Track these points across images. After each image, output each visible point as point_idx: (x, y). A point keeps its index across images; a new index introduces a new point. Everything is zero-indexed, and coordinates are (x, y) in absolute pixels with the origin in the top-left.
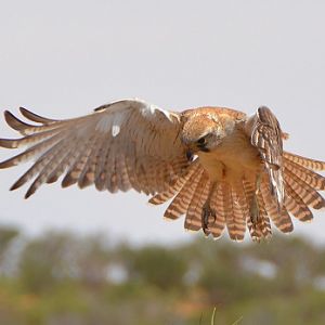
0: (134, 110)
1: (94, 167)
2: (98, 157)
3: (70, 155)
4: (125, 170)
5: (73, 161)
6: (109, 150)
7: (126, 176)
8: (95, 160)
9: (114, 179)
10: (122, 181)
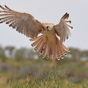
0: (31, 18)
1: (17, 26)
2: (19, 24)
3: (13, 20)
4: (24, 29)
5: (13, 22)
6: (22, 23)
7: (23, 31)
8: (18, 24)
9: (21, 30)
10: (22, 31)
